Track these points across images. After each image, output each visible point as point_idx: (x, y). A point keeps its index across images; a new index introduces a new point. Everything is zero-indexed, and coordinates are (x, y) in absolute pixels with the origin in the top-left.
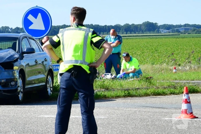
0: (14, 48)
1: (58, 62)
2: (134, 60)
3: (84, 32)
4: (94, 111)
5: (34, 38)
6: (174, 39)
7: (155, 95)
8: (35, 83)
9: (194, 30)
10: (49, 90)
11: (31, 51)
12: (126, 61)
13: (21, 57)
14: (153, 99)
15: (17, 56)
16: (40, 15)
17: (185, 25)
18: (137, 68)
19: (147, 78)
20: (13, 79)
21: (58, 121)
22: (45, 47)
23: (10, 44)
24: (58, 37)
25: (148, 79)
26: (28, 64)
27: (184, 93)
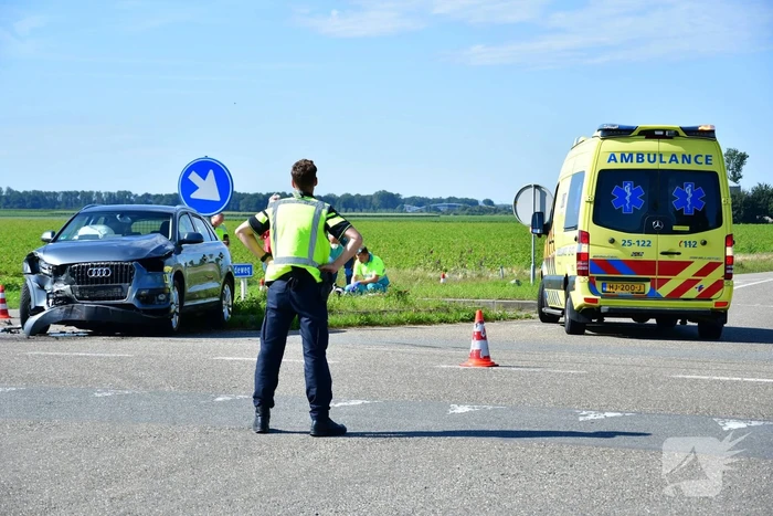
0: (164, 231)
1: (263, 259)
2: (376, 259)
3: (314, 208)
4: (327, 351)
5: (201, 215)
6: (431, 224)
7: (414, 324)
8: (200, 298)
9: (465, 209)
10: (225, 310)
11: (196, 239)
12: (362, 262)
13: (178, 250)
14: (411, 330)
15: (170, 247)
16: (211, 173)
17: (450, 199)
18: (381, 275)
19: (400, 292)
20: (162, 290)
21: (261, 368)
22: (240, 232)
23: (157, 224)
24: (266, 215)
25: (401, 294)
26: (191, 263)
27: (477, 320)
